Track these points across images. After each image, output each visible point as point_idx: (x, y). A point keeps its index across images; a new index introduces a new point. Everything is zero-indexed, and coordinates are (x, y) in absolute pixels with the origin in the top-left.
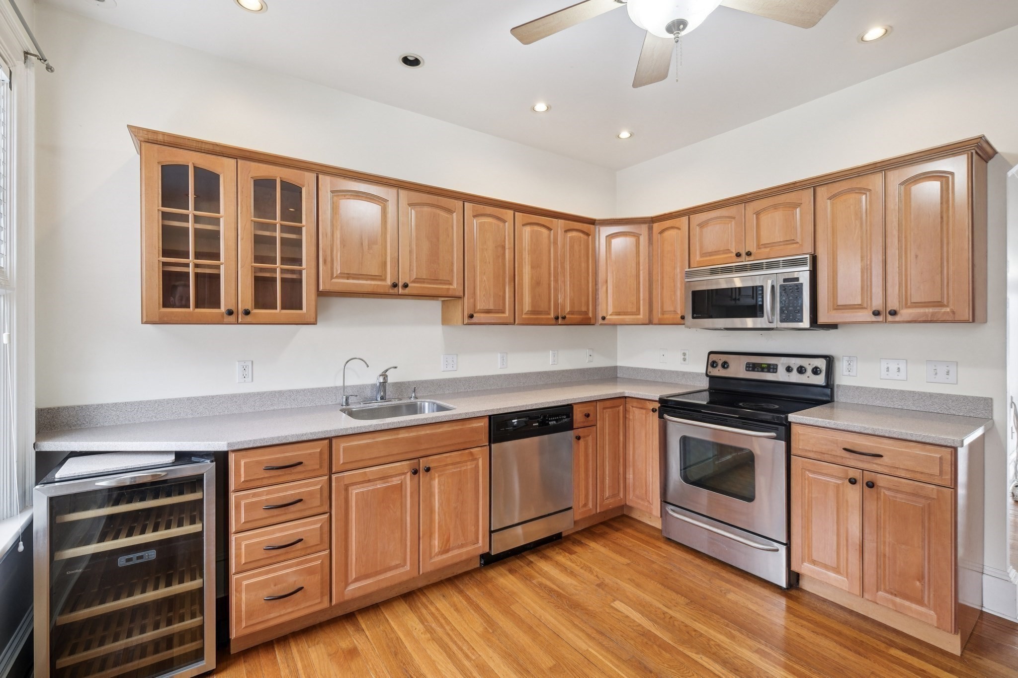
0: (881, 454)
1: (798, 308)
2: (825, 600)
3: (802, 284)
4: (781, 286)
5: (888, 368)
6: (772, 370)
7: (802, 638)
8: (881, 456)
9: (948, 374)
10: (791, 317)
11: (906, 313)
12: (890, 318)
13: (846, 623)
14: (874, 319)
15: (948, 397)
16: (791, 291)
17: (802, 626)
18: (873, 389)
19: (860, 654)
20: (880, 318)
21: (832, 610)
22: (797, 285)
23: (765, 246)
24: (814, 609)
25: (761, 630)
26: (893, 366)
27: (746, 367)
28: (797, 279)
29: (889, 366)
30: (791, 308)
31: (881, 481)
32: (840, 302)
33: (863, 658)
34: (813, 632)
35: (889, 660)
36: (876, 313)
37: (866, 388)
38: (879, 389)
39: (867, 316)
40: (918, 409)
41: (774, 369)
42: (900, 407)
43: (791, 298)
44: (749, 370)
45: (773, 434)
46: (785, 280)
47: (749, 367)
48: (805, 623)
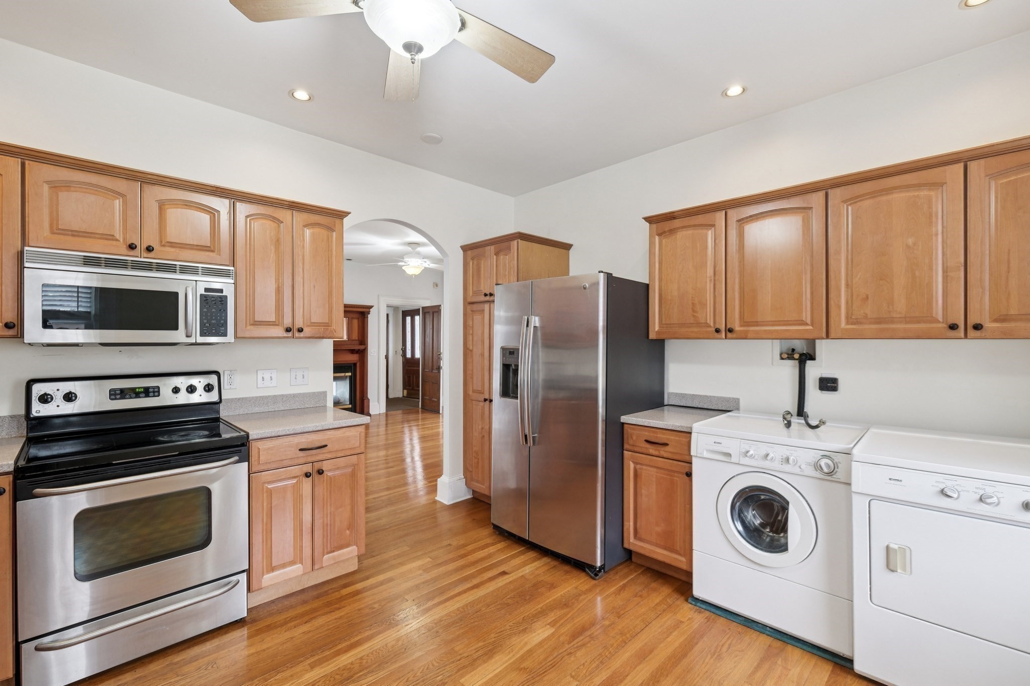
0: (323, 444)
1: (222, 322)
2: (273, 602)
3: (226, 297)
4: (201, 295)
5: (263, 378)
6: (151, 394)
7: (308, 633)
8: (326, 446)
9: (303, 378)
10: (214, 331)
11: (307, 331)
12: (297, 334)
13: (305, 602)
14: (285, 335)
15: (304, 395)
16: (214, 302)
17: (295, 627)
18: (253, 398)
19: (339, 609)
20: (290, 334)
21: (286, 603)
22: (221, 297)
23: (172, 245)
24: (280, 612)
25: (285, 656)
26: (267, 375)
27: (110, 395)
28: (221, 291)
29: (264, 376)
30: (213, 322)
31: (325, 466)
32: (258, 318)
33: (343, 609)
34: (305, 623)
35: (350, 598)
36: (288, 330)
37: (246, 399)
38: (257, 397)
39: (279, 332)
40: (286, 408)
41: (154, 392)
42: (273, 410)
43: (214, 310)
44: (116, 399)
45: (236, 458)
46: (207, 290)
47: (115, 394)
48: (292, 624)
